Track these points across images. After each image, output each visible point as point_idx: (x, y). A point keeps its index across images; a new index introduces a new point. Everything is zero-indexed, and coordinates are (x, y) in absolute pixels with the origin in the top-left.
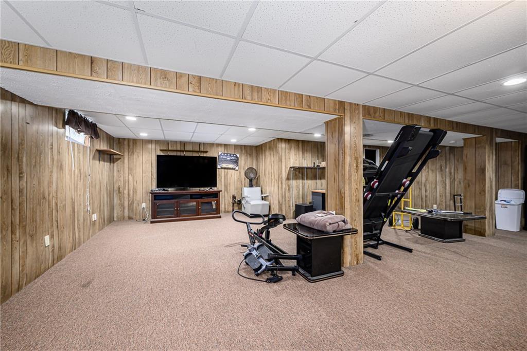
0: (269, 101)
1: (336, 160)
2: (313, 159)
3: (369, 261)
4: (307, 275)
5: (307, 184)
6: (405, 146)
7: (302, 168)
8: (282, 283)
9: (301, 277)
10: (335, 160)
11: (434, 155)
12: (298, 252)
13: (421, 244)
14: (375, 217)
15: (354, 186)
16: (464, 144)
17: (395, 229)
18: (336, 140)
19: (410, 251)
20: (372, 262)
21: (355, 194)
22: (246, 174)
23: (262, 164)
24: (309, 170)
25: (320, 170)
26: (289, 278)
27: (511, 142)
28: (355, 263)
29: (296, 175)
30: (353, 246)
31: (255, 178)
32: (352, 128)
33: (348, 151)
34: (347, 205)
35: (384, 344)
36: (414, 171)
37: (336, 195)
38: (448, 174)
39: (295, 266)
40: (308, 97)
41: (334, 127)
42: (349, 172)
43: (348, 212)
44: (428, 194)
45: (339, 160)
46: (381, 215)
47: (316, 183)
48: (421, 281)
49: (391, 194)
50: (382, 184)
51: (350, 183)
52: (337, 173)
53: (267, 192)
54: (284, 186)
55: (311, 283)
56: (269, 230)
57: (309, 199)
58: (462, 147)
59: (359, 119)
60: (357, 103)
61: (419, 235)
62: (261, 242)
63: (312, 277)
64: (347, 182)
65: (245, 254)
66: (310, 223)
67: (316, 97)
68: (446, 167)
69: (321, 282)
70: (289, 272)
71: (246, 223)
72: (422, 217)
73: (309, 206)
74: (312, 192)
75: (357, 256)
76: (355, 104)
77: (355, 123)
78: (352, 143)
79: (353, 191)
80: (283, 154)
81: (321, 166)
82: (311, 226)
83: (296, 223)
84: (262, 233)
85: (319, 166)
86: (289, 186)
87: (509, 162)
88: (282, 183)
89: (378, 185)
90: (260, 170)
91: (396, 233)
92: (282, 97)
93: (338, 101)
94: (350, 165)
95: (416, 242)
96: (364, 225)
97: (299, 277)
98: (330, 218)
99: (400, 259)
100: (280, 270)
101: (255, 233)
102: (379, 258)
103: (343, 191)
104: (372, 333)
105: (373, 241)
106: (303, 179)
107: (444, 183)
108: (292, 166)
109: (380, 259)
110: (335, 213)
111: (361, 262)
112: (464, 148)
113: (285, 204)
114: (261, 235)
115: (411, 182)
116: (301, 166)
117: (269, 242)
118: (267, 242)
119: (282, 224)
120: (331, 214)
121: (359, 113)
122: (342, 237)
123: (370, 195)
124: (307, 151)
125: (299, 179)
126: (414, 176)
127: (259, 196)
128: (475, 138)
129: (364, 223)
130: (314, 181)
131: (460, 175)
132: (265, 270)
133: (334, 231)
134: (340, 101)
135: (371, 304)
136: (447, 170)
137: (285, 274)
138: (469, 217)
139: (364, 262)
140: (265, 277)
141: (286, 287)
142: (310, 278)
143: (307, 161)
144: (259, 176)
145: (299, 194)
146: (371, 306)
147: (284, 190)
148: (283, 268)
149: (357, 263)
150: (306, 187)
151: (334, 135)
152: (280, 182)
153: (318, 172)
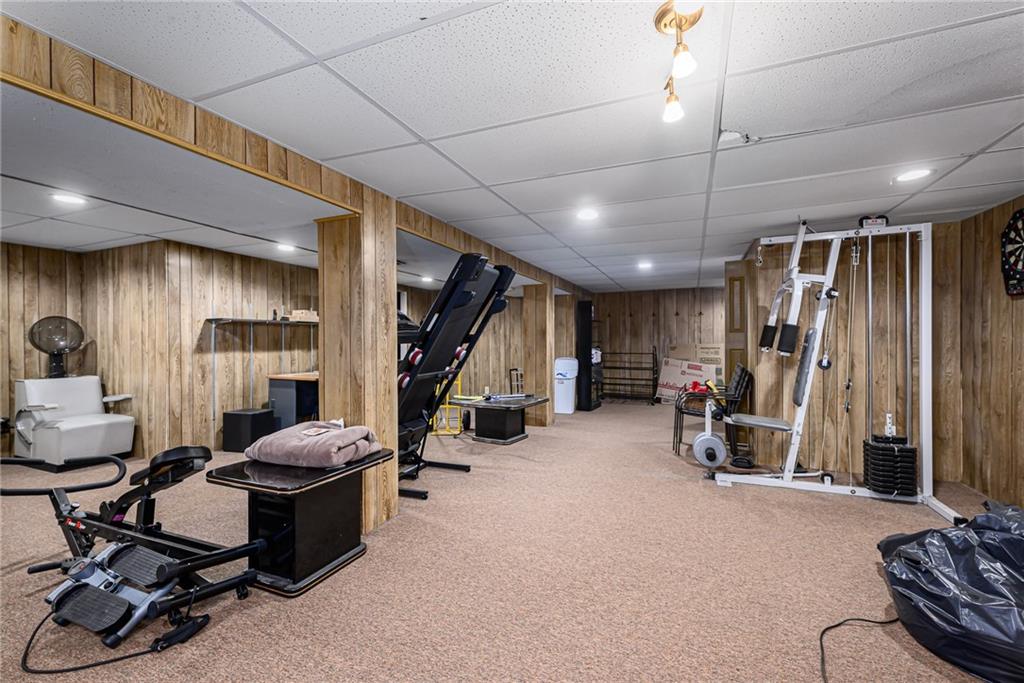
0: (162, 128)
1: (345, 307)
2: (271, 302)
3: (408, 507)
4: (282, 582)
5: (257, 362)
6: (466, 289)
7: (243, 324)
8: (208, 633)
9: (267, 594)
10: (342, 307)
11: (498, 307)
12: (253, 534)
13: (480, 454)
14: (412, 420)
15: (381, 362)
16: (525, 293)
17: (437, 435)
18: (343, 263)
19: (466, 469)
20: (413, 508)
21: (383, 379)
22: (33, 336)
23: (106, 310)
24: (261, 329)
25: (288, 329)
26: (229, 611)
27: (566, 295)
28: (384, 517)
29: (225, 340)
30: (381, 483)
31: (73, 350)
32: (378, 244)
33: (369, 289)
34: (369, 403)
35: (462, 659)
36: (472, 332)
37: (346, 383)
38: (502, 338)
39: (246, 573)
40: (282, 152)
41: (340, 234)
42: (372, 332)
43: (370, 417)
44: (477, 370)
45: (350, 307)
46: (421, 416)
47: (280, 358)
48: (492, 516)
49: (440, 374)
50: (428, 356)
51: (375, 357)
52: (346, 335)
53: (127, 385)
54: (187, 369)
55: (293, 600)
56: (153, 496)
57: (263, 395)
58: (521, 298)
59: (389, 226)
60: (387, 193)
61: (474, 439)
62: (120, 540)
63: (294, 583)
64: (369, 353)
65: (53, 595)
66: (289, 454)
67: (302, 157)
68: (500, 328)
69: (318, 586)
70: (227, 594)
71: (49, 493)
72: (477, 409)
73: (261, 414)
74: (271, 380)
75: (387, 504)
76: (383, 195)
77: (382, 233)
78: (379, 275)
79: (380, 372)
80: (185, 284)
81: (291, 320)
82: (292, 462)
83: (243, 463)
84: (123, 511)
85: (287, 319)
86: (203, 368)
87: (564, 322)
88: (180, 361)
89: (422, 358)
90: (94, 323)
91: (439, 439)
92: (206, 130)
93: (351, 180)
94: (375, 321)
95: (472, 453)
96: (399, 437)
97: (258, 596)
98: (338, 437)
99: (454, 487)
100: (198, 599)
101: (90, 516)
102: (423, 496)
103: (360, 374)
104: (439, 648)
105: (407, 466)
106: (244, 349)
107: (497, 350)
108: (211, 317)
109: (426, 498)
110: (342, 424)
111: (394, 513)
112: (525, 300)
113: (192, 415)
114: (117, 518)
115: (469, 350)
116: (239, 318)
117: (156, 531)
118: (148, 532)
119: (203, 473)
120: (336, 425)
121: (390, 214)
122: (359, 475)
123: (408, 379)
124: (254, 282)
125: (234, 350)
126: (472, 341)
127: (94, 399)
128: (536, 285)
129: (399, 432)
130: (274, 355)
131: (517, 340)
132: (145, 617)
133: (348, 464)
134: (354, 180)
135: (427, 591)
136: (502, 331)
137: (215, 602)
138: (533, 401)
139: (399, 511)
140: (146, 638)
141: (223, 638)
142: (290, 587)
143: (256, 305)
144: (93, 342)
145: (234, 386)
146: (428, 595)
147: (186, 380)
148: (212, 588)
149: (388, 518)
150: (254, 367)
151: (338, 253)
152: (174, 360)
153: (285, 333)
